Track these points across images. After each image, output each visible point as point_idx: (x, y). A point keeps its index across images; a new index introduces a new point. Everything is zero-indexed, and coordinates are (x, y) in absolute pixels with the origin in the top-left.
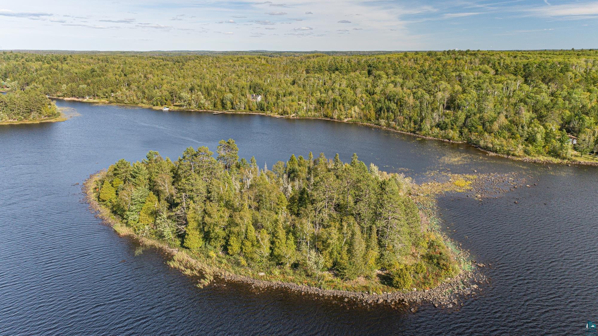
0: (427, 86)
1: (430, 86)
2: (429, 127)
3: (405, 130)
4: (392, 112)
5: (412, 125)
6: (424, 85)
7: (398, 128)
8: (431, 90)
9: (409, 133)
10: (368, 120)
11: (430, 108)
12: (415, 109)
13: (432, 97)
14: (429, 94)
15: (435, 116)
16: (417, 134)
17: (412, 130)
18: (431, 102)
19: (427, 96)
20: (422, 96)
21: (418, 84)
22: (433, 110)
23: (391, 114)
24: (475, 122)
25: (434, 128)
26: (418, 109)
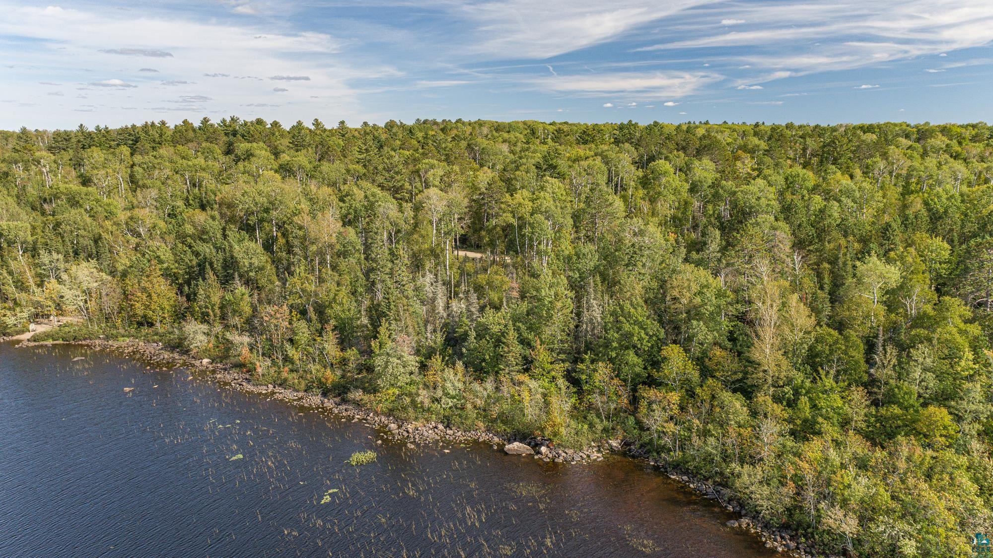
0: (387, 175)
1: (397, 173)
2: (413, 361)
3: (292, 378)
4: (247, 282)
5: (330, 345)
6: (376, 171)
7: (262, 366)
8: (402, 187)
9: (315, 400)
10: (140, 324)
11: (405, 257)
12: (343, 264)
13: (407, 206)
14: (396, 199)
15: (428, 289)
16: (358, 405)
17: (331, 376)
18: (405, 227)
19: (388, 207)
20: (370, 207)
21: (359, 168)
22: (417, 265)
23: (240, 289)
24: (636, 322)
25: (436, 362)
26: (353, 263)
